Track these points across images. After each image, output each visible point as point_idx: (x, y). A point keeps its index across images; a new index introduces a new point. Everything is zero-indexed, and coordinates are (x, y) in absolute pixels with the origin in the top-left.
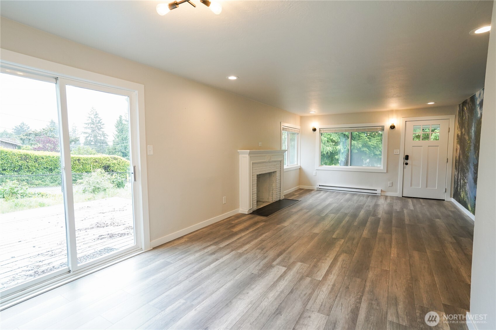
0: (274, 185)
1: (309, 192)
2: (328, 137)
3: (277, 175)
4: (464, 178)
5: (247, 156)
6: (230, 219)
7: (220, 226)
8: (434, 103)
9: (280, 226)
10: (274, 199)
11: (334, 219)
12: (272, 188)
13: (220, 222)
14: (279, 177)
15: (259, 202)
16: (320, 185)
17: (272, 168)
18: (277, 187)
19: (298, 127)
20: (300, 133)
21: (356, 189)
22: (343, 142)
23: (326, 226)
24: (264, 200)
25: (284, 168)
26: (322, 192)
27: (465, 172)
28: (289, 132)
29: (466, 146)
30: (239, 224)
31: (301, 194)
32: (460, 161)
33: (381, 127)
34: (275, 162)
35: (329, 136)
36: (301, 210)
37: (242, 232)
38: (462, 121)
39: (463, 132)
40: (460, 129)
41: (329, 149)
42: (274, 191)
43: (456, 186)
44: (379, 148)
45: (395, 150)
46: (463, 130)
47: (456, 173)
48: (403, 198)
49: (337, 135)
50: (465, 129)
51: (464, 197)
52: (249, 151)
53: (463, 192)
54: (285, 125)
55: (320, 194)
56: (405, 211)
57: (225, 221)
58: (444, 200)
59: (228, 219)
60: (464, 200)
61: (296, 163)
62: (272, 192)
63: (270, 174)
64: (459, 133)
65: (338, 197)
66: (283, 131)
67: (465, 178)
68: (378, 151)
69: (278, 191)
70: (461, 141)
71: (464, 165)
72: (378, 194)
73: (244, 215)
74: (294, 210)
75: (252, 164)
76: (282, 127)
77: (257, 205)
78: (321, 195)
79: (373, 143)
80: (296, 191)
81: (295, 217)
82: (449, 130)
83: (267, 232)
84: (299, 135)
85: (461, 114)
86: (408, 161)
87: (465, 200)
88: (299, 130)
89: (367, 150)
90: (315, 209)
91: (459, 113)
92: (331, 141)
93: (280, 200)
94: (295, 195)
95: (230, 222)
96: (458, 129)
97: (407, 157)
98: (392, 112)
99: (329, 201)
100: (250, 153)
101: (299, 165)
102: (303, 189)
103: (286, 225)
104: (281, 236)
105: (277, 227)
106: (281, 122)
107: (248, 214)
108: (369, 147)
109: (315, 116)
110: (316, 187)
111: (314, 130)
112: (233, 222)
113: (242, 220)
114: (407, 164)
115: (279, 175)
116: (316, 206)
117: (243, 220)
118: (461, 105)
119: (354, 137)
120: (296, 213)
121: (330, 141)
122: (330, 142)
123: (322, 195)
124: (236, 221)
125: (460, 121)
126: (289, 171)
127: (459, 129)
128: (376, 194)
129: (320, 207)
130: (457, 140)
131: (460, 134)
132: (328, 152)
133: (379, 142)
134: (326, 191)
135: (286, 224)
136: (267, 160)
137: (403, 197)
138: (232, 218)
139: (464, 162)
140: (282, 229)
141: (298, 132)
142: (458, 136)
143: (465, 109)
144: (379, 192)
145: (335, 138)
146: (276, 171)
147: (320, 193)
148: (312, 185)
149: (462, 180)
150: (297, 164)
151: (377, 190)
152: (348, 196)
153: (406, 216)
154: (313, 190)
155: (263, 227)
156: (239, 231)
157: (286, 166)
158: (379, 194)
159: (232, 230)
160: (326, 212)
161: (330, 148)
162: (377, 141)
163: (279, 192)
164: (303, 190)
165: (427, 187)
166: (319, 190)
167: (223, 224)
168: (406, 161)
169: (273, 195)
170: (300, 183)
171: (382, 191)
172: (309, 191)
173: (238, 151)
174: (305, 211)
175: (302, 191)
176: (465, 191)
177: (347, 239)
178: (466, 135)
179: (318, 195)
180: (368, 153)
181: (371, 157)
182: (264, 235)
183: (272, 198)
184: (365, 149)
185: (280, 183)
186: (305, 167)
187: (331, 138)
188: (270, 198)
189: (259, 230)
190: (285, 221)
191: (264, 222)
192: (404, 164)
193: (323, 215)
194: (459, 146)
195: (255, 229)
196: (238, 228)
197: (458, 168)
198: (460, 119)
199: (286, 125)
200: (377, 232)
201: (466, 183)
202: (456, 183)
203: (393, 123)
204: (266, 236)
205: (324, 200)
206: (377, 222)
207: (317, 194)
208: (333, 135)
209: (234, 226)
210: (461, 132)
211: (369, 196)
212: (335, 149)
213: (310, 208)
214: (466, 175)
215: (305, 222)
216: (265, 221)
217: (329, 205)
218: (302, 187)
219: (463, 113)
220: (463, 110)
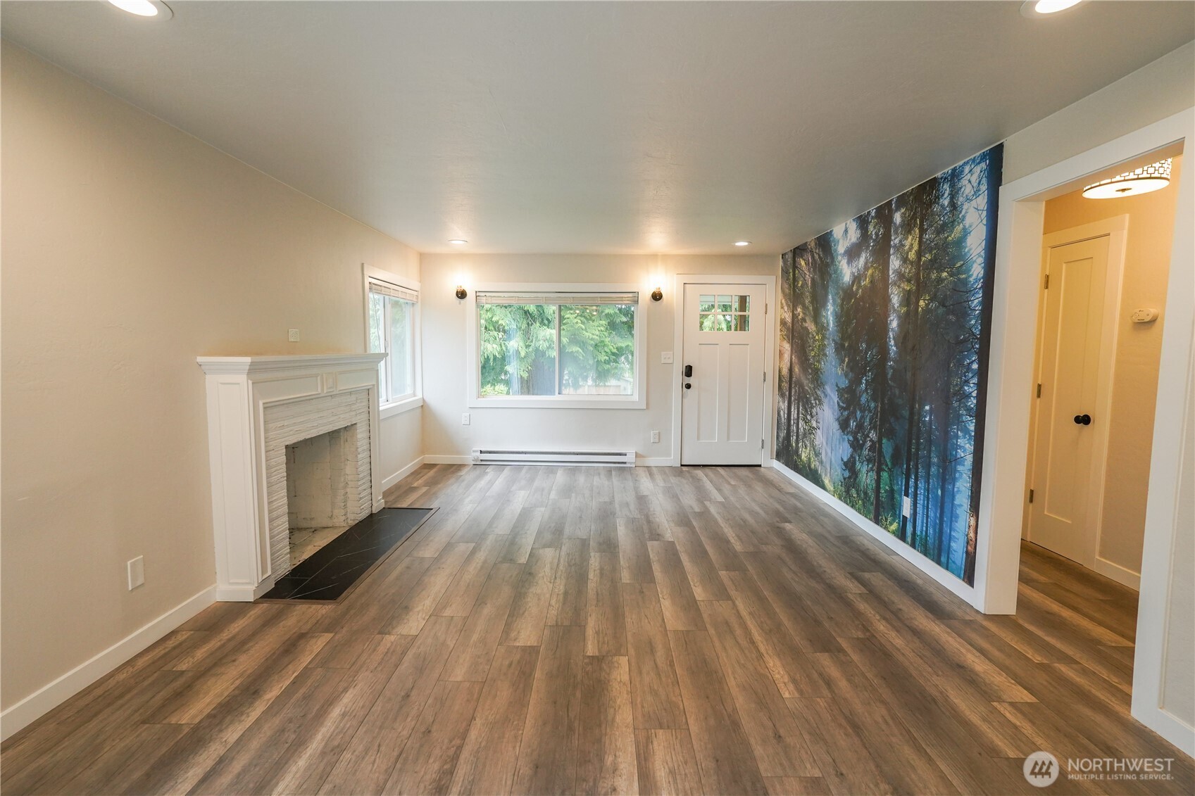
0: (349, 469)
1: (453, 472)
2: (487, 317)
3: (359, 436)
4: (809, 417)
5: (242, 379)
6: (171, 644)
7: (109, 705)
8: (746, 244)
9: (392, 638)
10: (351, 516)
11: (561, 568)
12: (343, 479)
13: (112, 682)
14: (367, 441)
15: (297, 534)
16: (482, 450)
17: (342, 416)
18: (361, 476)
19: (415, 285)
20: (419, 303)
21: (577, 454)
22: (522, 332)
23: (550, 605)
24: (314, 524)
25: (381, 408)
26: (489, 470)
27: (812, 404)
28: (387, 297)
29: (810, 346)
30: (215, 665)
31: (433, 483)
32: (794, 379)
33: (630, 295)
34: (351, 393)
35: (489, 315)
36: (449, 547)
37: (229, 718)
38: (794, 291)
39: (799, 314)
40: (788, 306)
41: (491, 350)
42: (348, 490)
43: (782, 435)
44: (605, 346)
45: (662, 353)
46: (799, 310)
47: (784, 406)
48: (684, 468)
49: (508, 312)
50: (805, 308)
51: (809, 459)
52: (248, 360)
53: (806, 448)
54: (377, 273)
55: (487, 478)
56: (713, 510)
57: (141, 663)
58: (760, 466)
59: (159, 651)
60: (809, 466)
61: (409, 391)
62: (342, 492)
63: (334, 436)
64: (788, 317)
65: (537, 483)
66: (371, 295)
67: (812, 417)
68: (604, 353)
69: (363, 487)
70: (793, 336)
71: (806, 388)
72: (629, 463)
73: (235, 610)
74: (428, 552)
75: (265, 408)
76: (368, 280)
77: (293, 546)
78: (491, 483)
79: (593, 334)
80: (416, 474)
81: (438, 584)
82: (766, 309)
83: (346, 690)
84: (418, 306)
85: (791, 274)
86: (691, 380)
87: (813, 466)
88: (415, 293)
89: (580, 350)
90: (490, 540)
91: (785, 272)
92: (493, 329)
93: (372, 515)
94: (415, 489)
95: (165, 669)
96: (782, 308)
97: (689, 371)
98: (654, 257)
99: (520, 499)
100: (253, 370)
101: (419, 396)
102: (434, 465)
103: (414, 632)
104: (408, 696)
105: (382, 649)
106: (363, 264)
107: (256, 602)
108: (583, 344)
109: (461, 256)
110: (471, 457)
111: (462, 295)
112: (183, 666)
113: (229, 640)
114: (688, 386)
115: (366, 435)
116: (490, 524)
117: (233, 638)
118: (790, 256)
119: (548, 320)
120: (437, 560)
121: (491, 328)
122: (491, 330)
123: (493, 482)
124: (200, 653)
125: (787, 291)
126: (394, 415)
127: (786, 308)
128: (625, 463)
129: (502, 528)
130: (781, 331)
131: (789, 320)
132: (488, 357)
133: (605, 333)
134: (501, 465)
135: (413, 624)
136: (323, 390)
137: (682, 465)
138: (181, 637)
139: (805, 382)
140: (404, 653)
141: (415, 299)
142: (783, 323)
143: (803, 263)
144: (630, 458)
145: (505, 319)
146: (355, 424)
147: (485, 473)
148: (458, 453)
149: (801, 421)
150: (414, 395)
151: (626, 455)
152: (560, 478)
153: (722, 525)
154: (464, 465)
155: (325, 660)
156: (214, 716)
157: (387, 402)
158: (631, 463)
159: (173, 720)
160: (528, 541)
161: (495, 346)
162: (599, 329)
163: (369, 491)
164: (434, 470)
165: (728, 438)
166: (481, 465)
167: (129, 690)
168: (688, 380)
169: (349, 504)
170: (424, 448)
171: (637, 455)
172: (452, 469)
173: (200, 359)
174: (463, 548)
175: (432, 473)
176: (813, 446)
177: (632, 651)
178: (807, 319)
179: (482, 483)
180: (581, 357)
181: (588, 367)
182: (336, 712)
183: (343, 512)
184: (575, 349)
185: (368, 460)
186: (435, 401)
187: (494, 319)
188: (339, 513)
189: (309, 682)
190: (407, 609)
191: (327, 630)
192: (684, 386)
193: (523, 559)
194: (787, 346)
195: (293, 683)
196: (207, 700)
197: (787, 393)
198: (786, 286)
199: (381, 274)
200: (695, 601)
201: (814, 428)
202: (784, 427)
203: (658, 287)
204: (344, 715)
205: (505, 498)
206: (672, 558)
207: (479, 477)
208: (498, 311)
209: (183, 693)
210: (793, 314)
211: (610, 471)
212: (504, 348)
213: (476, 536)
214: (814, 411)
215: (480, 601)
216: (331, 626)
217: (525, 515)
218: (430, 458)
219: (797, 272)
220: (795, 266)
